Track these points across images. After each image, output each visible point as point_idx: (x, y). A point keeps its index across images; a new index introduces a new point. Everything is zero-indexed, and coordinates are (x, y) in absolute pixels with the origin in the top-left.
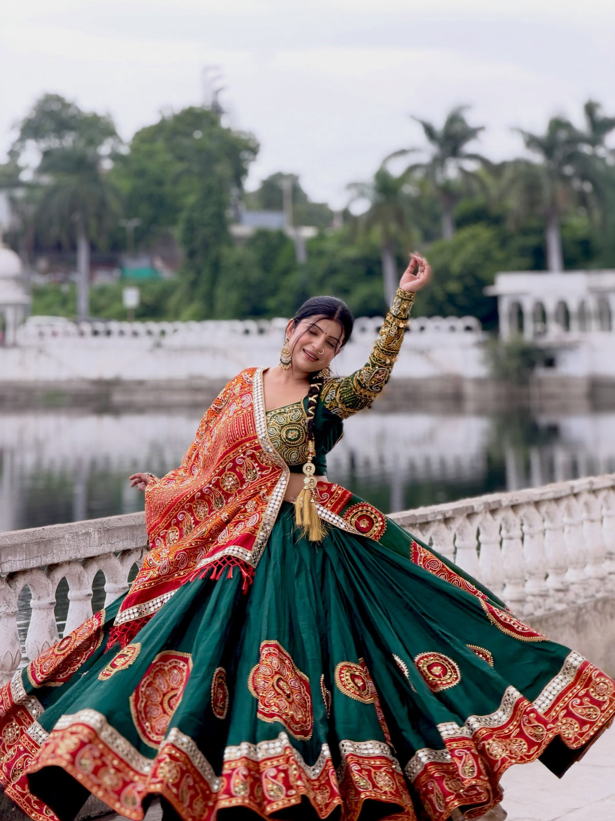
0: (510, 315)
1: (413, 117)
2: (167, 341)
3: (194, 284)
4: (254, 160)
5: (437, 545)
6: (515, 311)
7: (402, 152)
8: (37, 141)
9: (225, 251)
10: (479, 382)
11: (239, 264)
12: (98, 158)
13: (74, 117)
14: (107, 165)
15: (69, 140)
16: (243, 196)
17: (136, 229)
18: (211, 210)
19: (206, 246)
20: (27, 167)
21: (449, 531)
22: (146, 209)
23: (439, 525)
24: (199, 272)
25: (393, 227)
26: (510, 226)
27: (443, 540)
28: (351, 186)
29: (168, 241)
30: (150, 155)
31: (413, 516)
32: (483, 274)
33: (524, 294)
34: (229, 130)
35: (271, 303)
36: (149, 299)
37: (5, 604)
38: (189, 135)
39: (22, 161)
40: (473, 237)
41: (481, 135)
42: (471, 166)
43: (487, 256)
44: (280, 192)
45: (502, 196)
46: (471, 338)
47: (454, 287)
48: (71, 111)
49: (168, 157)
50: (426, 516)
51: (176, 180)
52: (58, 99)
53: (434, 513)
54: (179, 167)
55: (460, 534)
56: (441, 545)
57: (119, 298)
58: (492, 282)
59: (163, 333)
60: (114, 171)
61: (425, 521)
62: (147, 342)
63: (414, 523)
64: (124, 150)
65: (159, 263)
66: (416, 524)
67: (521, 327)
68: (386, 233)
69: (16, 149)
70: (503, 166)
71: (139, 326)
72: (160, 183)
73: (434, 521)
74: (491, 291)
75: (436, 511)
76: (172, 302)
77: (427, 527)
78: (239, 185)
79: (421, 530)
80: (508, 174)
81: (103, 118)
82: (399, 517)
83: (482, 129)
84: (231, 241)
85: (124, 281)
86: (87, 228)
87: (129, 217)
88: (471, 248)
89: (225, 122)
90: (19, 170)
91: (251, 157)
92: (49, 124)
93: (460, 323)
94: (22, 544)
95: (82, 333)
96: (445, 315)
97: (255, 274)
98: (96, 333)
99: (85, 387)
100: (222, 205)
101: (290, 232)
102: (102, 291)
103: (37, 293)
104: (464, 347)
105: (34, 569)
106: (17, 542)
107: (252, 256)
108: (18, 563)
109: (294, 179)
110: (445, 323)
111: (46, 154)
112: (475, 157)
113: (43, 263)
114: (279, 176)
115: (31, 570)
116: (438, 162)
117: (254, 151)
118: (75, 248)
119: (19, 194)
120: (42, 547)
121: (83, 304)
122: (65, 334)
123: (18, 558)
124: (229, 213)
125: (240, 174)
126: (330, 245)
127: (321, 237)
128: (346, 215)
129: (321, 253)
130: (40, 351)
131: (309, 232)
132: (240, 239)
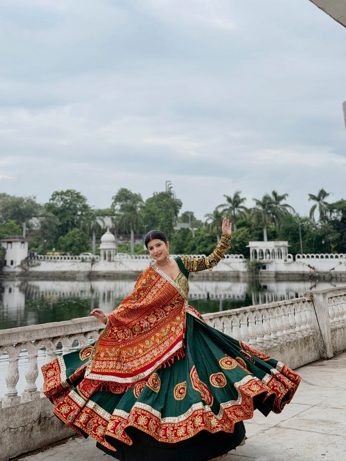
0: (253, 253)
1: (224, 196)
7: (222, 206)
9: (172, 234)
10: (244, 272)
11: (176, 238)
12: (137, 207)
14: (139, 209)
16: (177, 218)
17: (147, 227)
18: (168, 222)
20: (117, 210)
22: (150, 222)
26: (253, 228)
28: (208, 215)
30: (151, 206)
32: (246, 242)
33: (257, 247)
35: (185, 249)
38: (162, 201)
39: (116, 208)
40: (242, 231)
41: (245, 201)
42: (242, 210)
43: (246, 236)
44: (188, 217)
45: (250, 219)
46: (241, 260)
48: (130, 194)
49: (156, 207)
51: (158, 214)
52: (126, 190)
54: (159, 210)
57: (142, 248)
58: (248, 244)
60: (141, 210)
64: (144, 205)
67: (256, 257)
68: (217, 229)
69: (114, 204)
70: (251, 209)
72: (154, 214)
74: (248, 246)
78: (176, 215)
80: (252, 212)
81: (138, 195)
83: (245, 199)
84: (174, 231)
86: (133, 227)
87: (145, 225)
88: (242, 234)
89: (172, 197)
90: (115, 210)
91: (180, 207)
92: (123, 198)
93: (238, 256)
94: (89, 322)
95: (132, 258)
96: (234, 254)
97: (181, 241)
98: (136, 258)
99: (133, 273)
100: (171, 221)
101: (191, 229)
102: (138, 246)
103: (120, 246)
104: (239, 262)
105: (94, 330)
106: (87, 321)
107: (180, 236)
108: (88, 329)
109: (192, 213)
110: (234, 256)
111: (122, 206)
112: (242, 207)
113: (121, 238)
114: (187, 212)
115: (93, 331)
116: (232, 208)
117: (180, 205)
118: (130, 233)
119: (115, 217)
120: (97, 323)
121: (132, 249)
122: (127, 258)
123: (88, 327)
124: (174, 223)
125: (176, 212)
126: (201, 233)
127: (199, 230)
128: (206, 224)
129: (199, 235)
130: (121, 263)
131: (195, 229)
132: (176, 231)
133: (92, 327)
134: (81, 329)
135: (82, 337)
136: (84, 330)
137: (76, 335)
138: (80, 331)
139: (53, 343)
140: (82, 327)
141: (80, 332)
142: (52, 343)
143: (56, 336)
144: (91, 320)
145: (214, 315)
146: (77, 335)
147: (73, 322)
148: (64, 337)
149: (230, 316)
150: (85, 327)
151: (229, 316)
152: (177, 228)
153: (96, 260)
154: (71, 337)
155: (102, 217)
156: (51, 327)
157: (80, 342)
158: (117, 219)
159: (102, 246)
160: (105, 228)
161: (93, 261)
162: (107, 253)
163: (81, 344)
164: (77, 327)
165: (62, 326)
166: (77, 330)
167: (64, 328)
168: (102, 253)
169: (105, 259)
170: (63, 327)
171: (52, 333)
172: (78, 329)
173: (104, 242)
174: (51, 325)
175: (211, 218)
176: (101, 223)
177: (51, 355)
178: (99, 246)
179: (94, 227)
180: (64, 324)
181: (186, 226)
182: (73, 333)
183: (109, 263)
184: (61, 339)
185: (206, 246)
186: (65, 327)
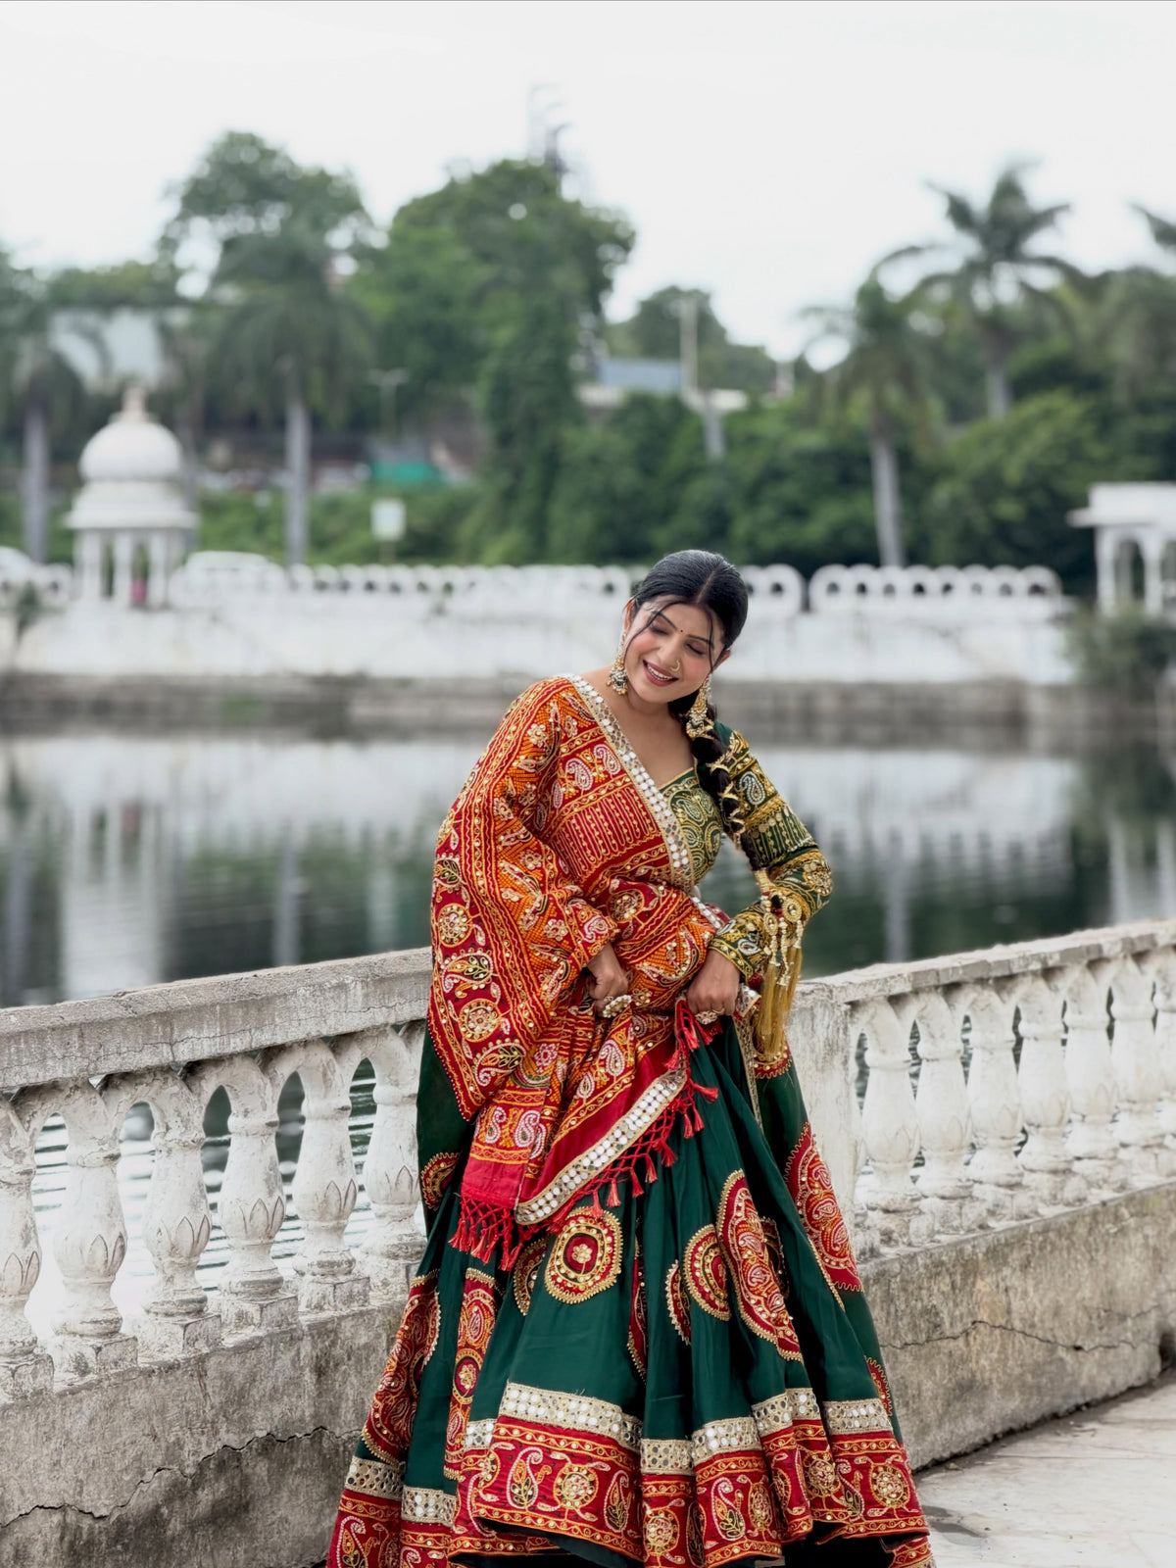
0: (1117, 566)
1: (931, 185)
2: (456, 604)
3: (509, 496)
4: (624, 261)
5: (1029, 1021)
6: (1127, 558)
7: (913, 251)
8: (211, 220)
9: (570, 434)
10: (1056, 692)
11: (595, 460)
12: (329, 254)
13: (282, 175)
14: (344, 267)
15: (272, 220)
16: (602, 330)
17: (400, 389)
18: (543, 355)
19: (533, 423)
20: (192, 269)
21: (1053, 994)
22: (418, 352)
23: (1033, 981)
24: (518, 474)
25: (894, 395)
26: (1120, 396)
27: (1041, 1012)
28: (813, 311)
29: (459, 413)
30: (429, 248)
31: (984, 964)
32: (1066, 486)
33: (1145, 525)
34: (577, 205)
35: (661, 535)
36: (422, 522)
37: (179, 1123)
38: (503, 212)
39: (183, 257)
40: (1048, 415)
41: (1063, 220)
42: (1044, 279)
43: (1074, 451)
44: (675, 322)
45: (1102, 339)
46: (1039, 608)
47: (1009, 509)
48: (277, 165)
49: (460, 253)
50: (1008, 963)
51: (478, 298)
52: (252, 141)
53: (1023, 958)
54: (483, 273)
55: (1075, 1001)
56: (1037, 1022)
57: (364, 519)
58: (1084, 502)
59: (448, 588)
60: (357, 277)
61: (1007, 973)
62: (419, 604)
63: (985, 977)
64: (378, 240)
65: (441, 456)
66: (988, 980)
67: (1138, 588)
68: (879, 403)
69: (172, 235)
70: (1105, 279)
71: (403, 574)
72: (445, 302)
73: (1024, 974)
74: (1082, 518)
75: (1028, 954)
76: (467, 530)
77: (1009, 985)
78: (596, 308)
79: (998, 992)
80: (1115, 295)
81: (338, 178)
82: (956, 964)
83: (1064, 208)
84: (580, 415)
85: (375, 488)
86: (304, 386)
87: (386, 366)
88: (1043, 435)
89: (569, 190)
90: (176, 273)
91: (620, 256)
92: (236, 190)
93: (1020, 580)
94: (213, 1005)
95: (294, 586)
96: (990, 563)
97: (627, 478)
98: (321, 586)
99: (299, 688)
100: (564, 346)
101: (694, 399)
102: (333, 506)
103: (210, 508)
104: (1028, 625)
105: (237, 1054)
106: (203, 1001)
107: (620, 444)
108: (206, 1043)
109: (701, 299)
110: (991, 579)
111: (230, 245)
112: (1050, 262)
113: (220, 452)
114: (673, 292)
115: (232, 1056)
116: (978, 269)
117: (625, 244)
118: (281, 424)
119: (179, 318)
120: (253, 1011)
121: (297, 531)
122: (262, 587)
123: (205, 1033)
124: (578, 362)
125: (598, 285)
126: (769, 427)
127: (754, 410)
128: (800, 369)
129: (752, 440)
130: (215, 618)
131: (729, 401)
132: (597, 411)
133: (228, 1033)
134: (171, 1045)
135: (176, 1089)
136: (185, 1054)
137: (142, 1076)
138: (163, 1055)
139: (20, 1119)
140: (176, 1033)
141: (164, 1062)
142: (14, 1120)
143: (41, 1080)
144: (221, 996)
145: (915, 974)
146: (149, 1079)
147: (127, 1007)
148: (77, 1088)
149: (1004, 981)
150: (190, 1032)
151: (998, 979)
152: (602, 393)
153: (48, 599)
154: (117, 1087)
155: (90, 319)
156: (11, 1028)
157: (163, 1117)
158: (195, 331)
159: (89, 511)
160: (110, 388)
161: (28, 608)
162: (124, 552)
163: (168, 1128)
164: (148, 1032)
165: (72, 1026)
166: (148, 1049)
167: (81, 1036)
168: (89, 552)
169: (109, 590)
170: (75, 1032)
171: (20, 1065)
172: (154, 1045)
173: (102, 479)
174: (13, 1019)
175: (832, 330)
176: (82, 358)
177: (9, 1184)
178: (67, 507)
179: (35, 382)
180: (81, 1018)
181: (659, 378)
182: (125, 1068)
183: (137, 618)
184: (62, 1096)
185: (798, 513)
186: (87, 1031)
